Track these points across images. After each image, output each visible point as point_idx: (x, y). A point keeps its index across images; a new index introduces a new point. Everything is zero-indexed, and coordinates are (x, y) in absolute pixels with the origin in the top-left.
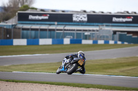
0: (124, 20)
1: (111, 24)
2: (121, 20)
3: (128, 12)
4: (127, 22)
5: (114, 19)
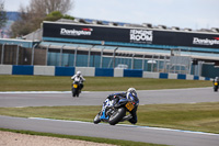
1: (189, 49)
3: (217, 30)
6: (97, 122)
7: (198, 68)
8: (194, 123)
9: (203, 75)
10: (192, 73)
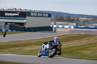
0: (13, 15)
1: (3, 18)
2: (11, 14)
3: (16, 9)
4: (15, 16)
5: (6, 14)
6: (40, 56)
7: (8, 26)
8: (6, 50)
9: (10, 29)
10: (5, 28)
